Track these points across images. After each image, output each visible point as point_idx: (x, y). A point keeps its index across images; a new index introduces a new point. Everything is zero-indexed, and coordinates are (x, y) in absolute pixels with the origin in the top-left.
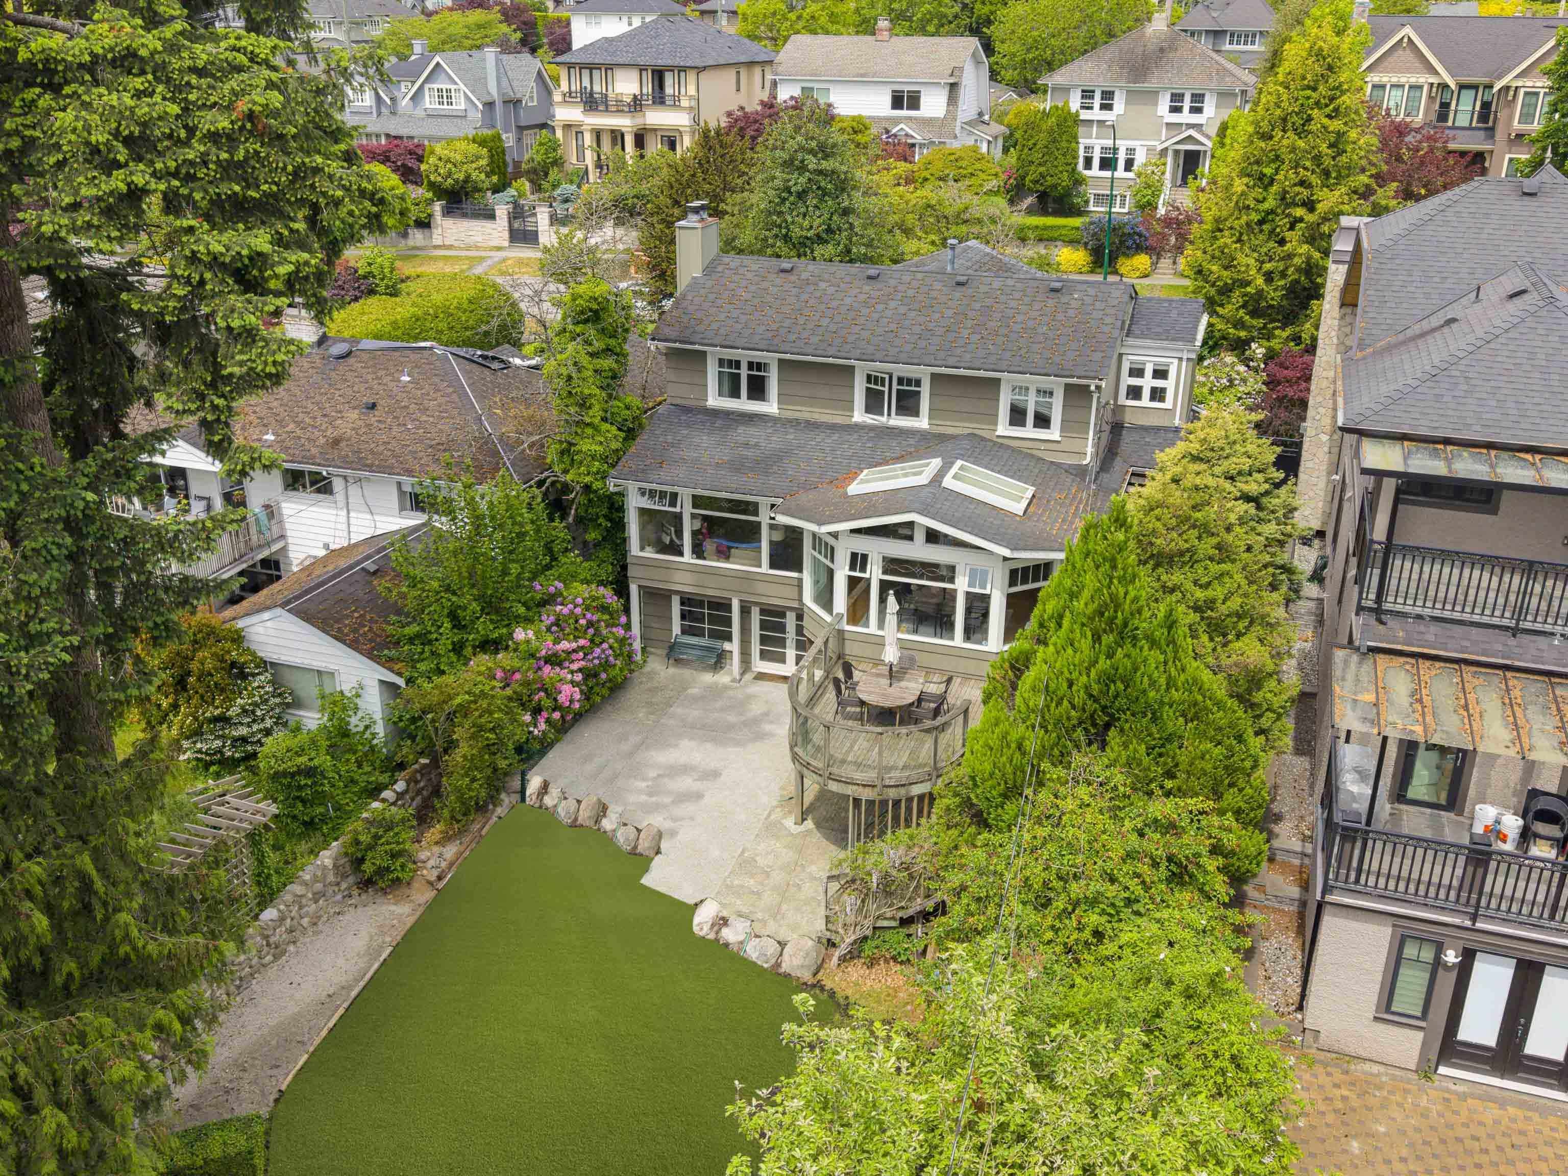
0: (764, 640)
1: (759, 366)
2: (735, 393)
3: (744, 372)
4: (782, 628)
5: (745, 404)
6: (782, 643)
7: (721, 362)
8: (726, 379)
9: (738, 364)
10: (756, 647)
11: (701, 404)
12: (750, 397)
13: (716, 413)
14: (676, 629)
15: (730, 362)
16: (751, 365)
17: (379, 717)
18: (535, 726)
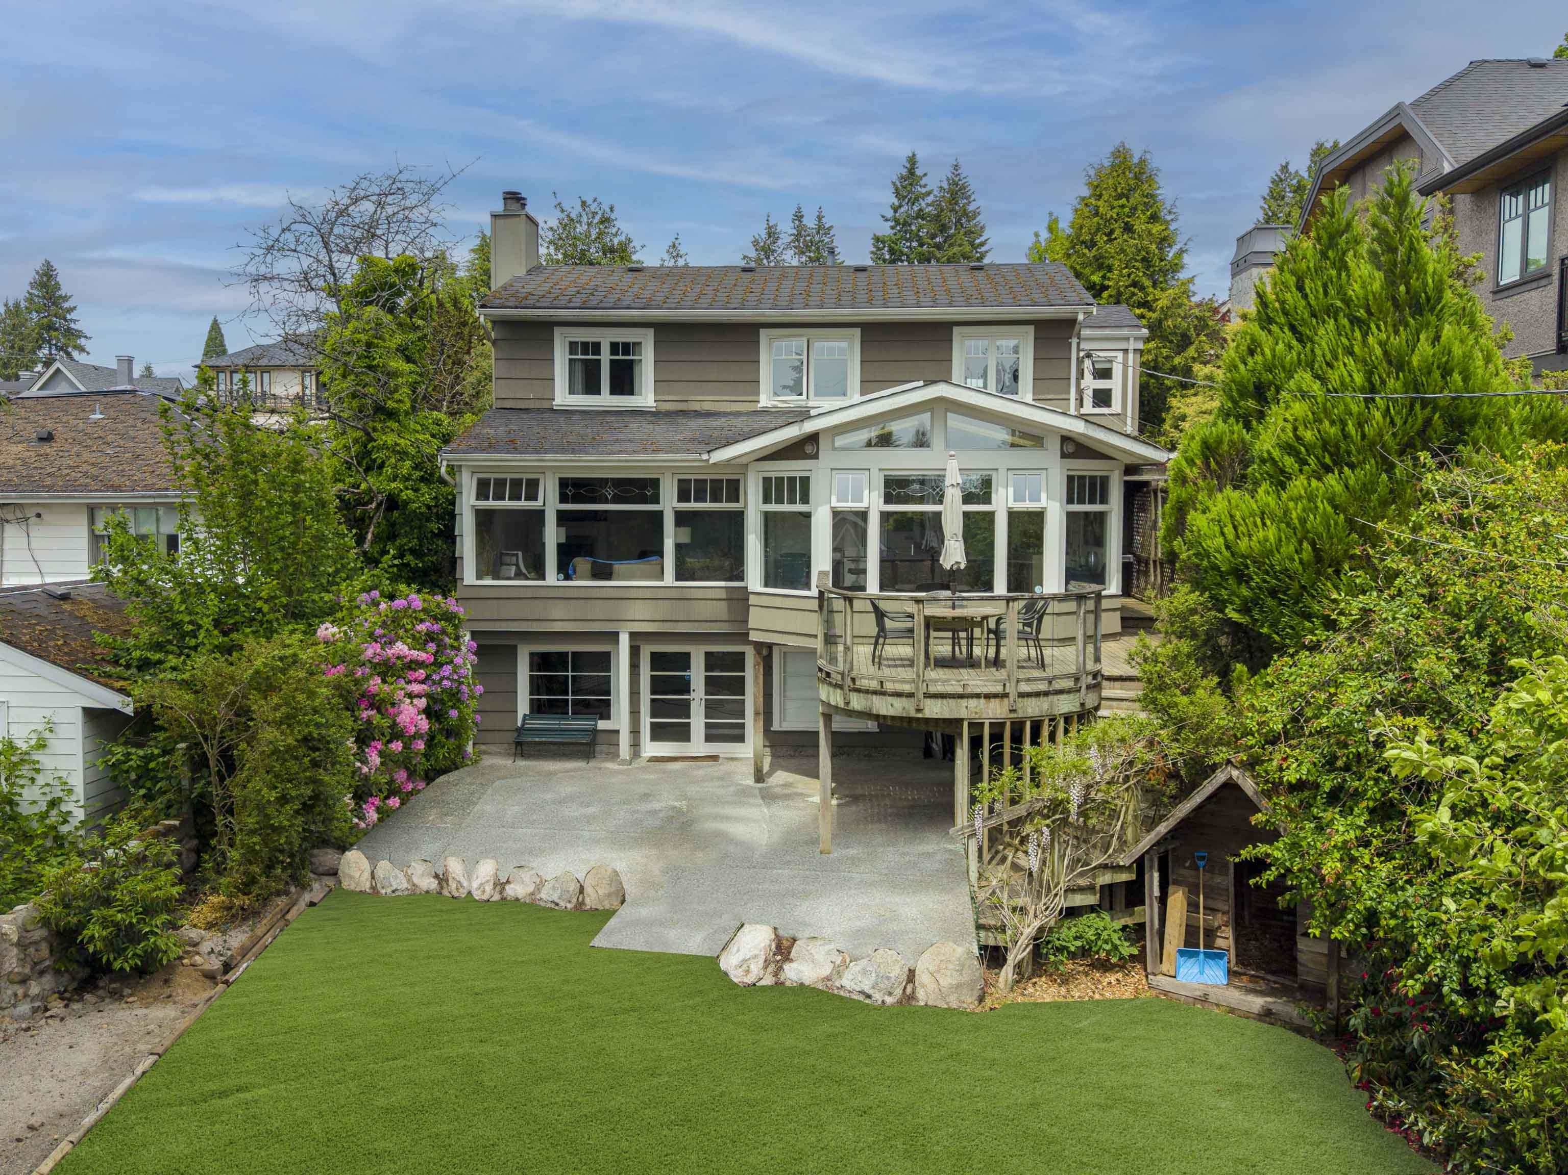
0: (657, 709)
1: (627, 348)
2: (592, 387)
3: (605, 357)
4: (684, 686)
5: (606, 400)
6: (684, 709)
7: (573, 347)
8: (579, 367)
9: (596, 348)
10: (646, 721)
11: (546, 405)
12: (613, 392)
13: (567, 413)
14: (523, 707)
15: (585, 345)
16: (614, 348)
17: (77, 781)
18: (364, 762)
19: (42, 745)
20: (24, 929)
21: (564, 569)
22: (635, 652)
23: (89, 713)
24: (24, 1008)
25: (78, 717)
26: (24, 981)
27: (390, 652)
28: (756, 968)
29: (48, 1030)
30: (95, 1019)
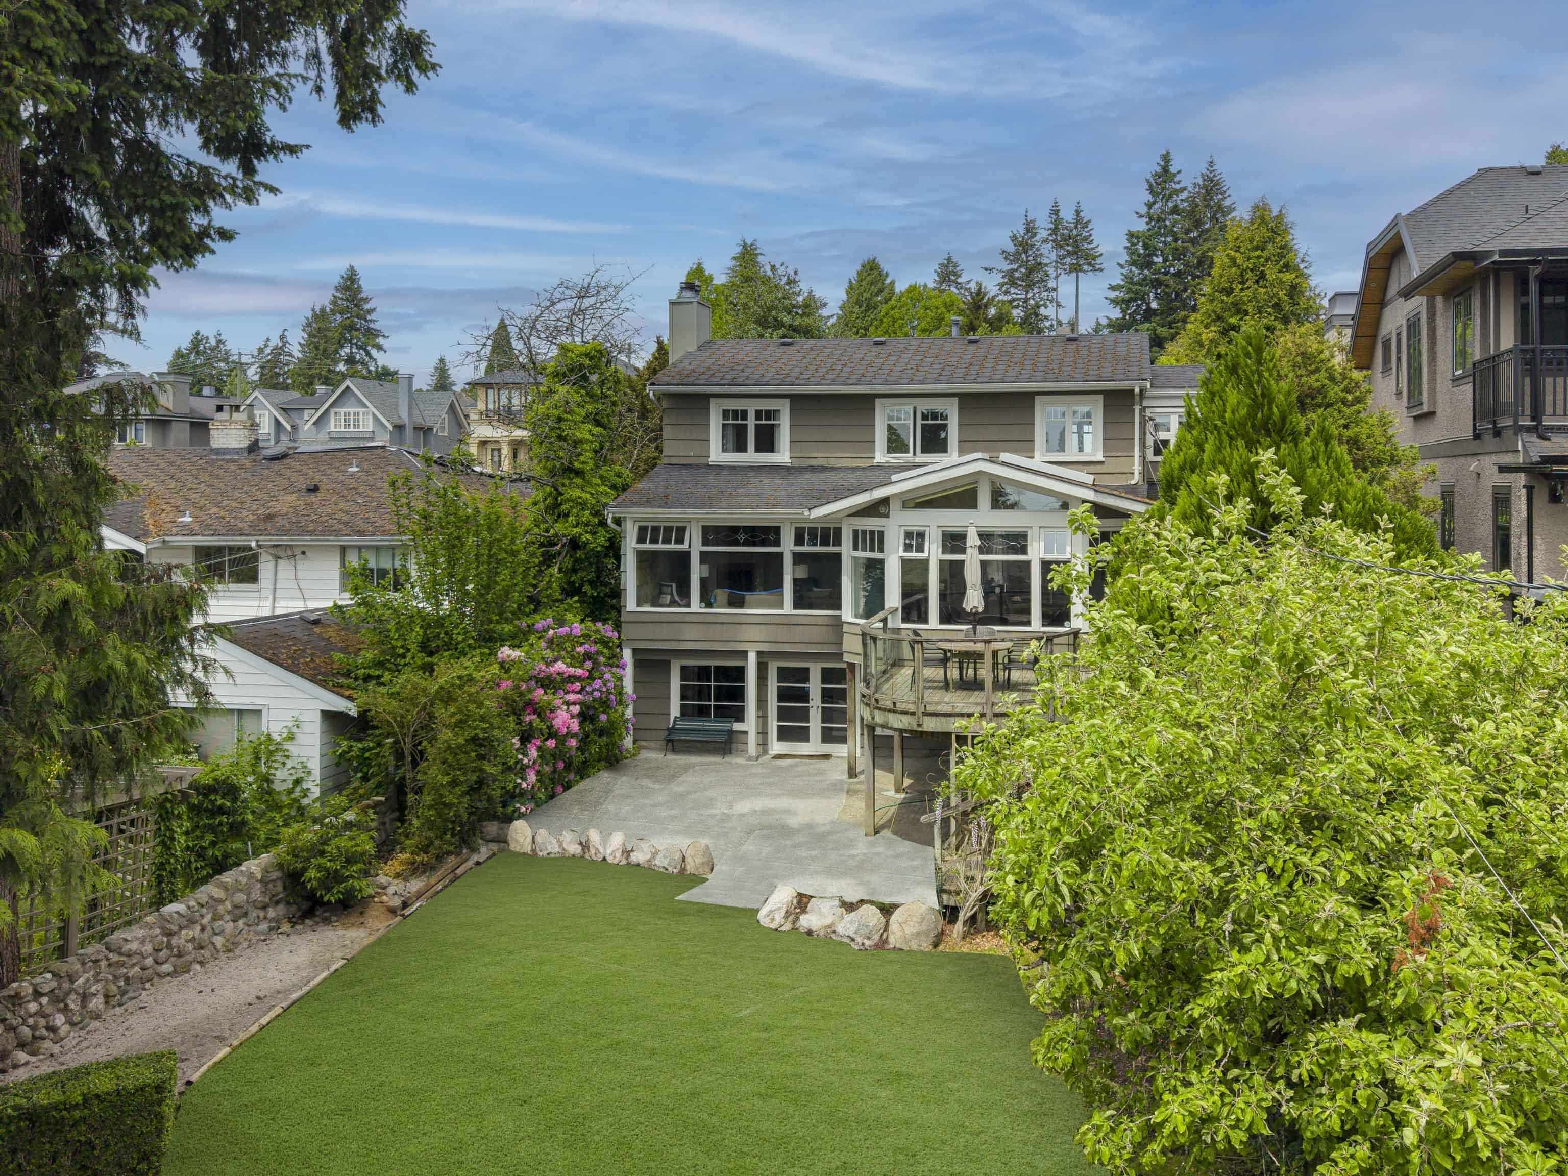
0: (783, 714)
1: (769, 414)
2: (741, 447)
3: (751, 422)
4: (804, 696)
5: (751, 457)
6: (804, 715)
7: (726, 414)
8: (731, 432)
9: (744, 415)
10: (773, 725)
11: (702, 461)
12: (758, 449)
13: (719, 468)
14: (675, 710)
15: (735, 412)
16: (759, 415)
17: (315, 766)
18: (525, 755)
19: (291, 738)
20: (266, 871)
21: (706, 600)
22: (762, 668)
23: (328, 716)
24: (264, 926)
25: (317, 717)
26: (264, 907)
27: (552, 669)
28: (779, 917)
29: (278, 941)
30: (310, 935)
